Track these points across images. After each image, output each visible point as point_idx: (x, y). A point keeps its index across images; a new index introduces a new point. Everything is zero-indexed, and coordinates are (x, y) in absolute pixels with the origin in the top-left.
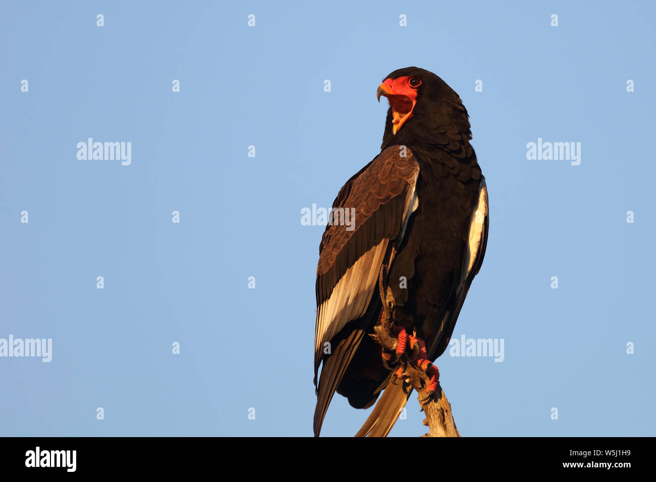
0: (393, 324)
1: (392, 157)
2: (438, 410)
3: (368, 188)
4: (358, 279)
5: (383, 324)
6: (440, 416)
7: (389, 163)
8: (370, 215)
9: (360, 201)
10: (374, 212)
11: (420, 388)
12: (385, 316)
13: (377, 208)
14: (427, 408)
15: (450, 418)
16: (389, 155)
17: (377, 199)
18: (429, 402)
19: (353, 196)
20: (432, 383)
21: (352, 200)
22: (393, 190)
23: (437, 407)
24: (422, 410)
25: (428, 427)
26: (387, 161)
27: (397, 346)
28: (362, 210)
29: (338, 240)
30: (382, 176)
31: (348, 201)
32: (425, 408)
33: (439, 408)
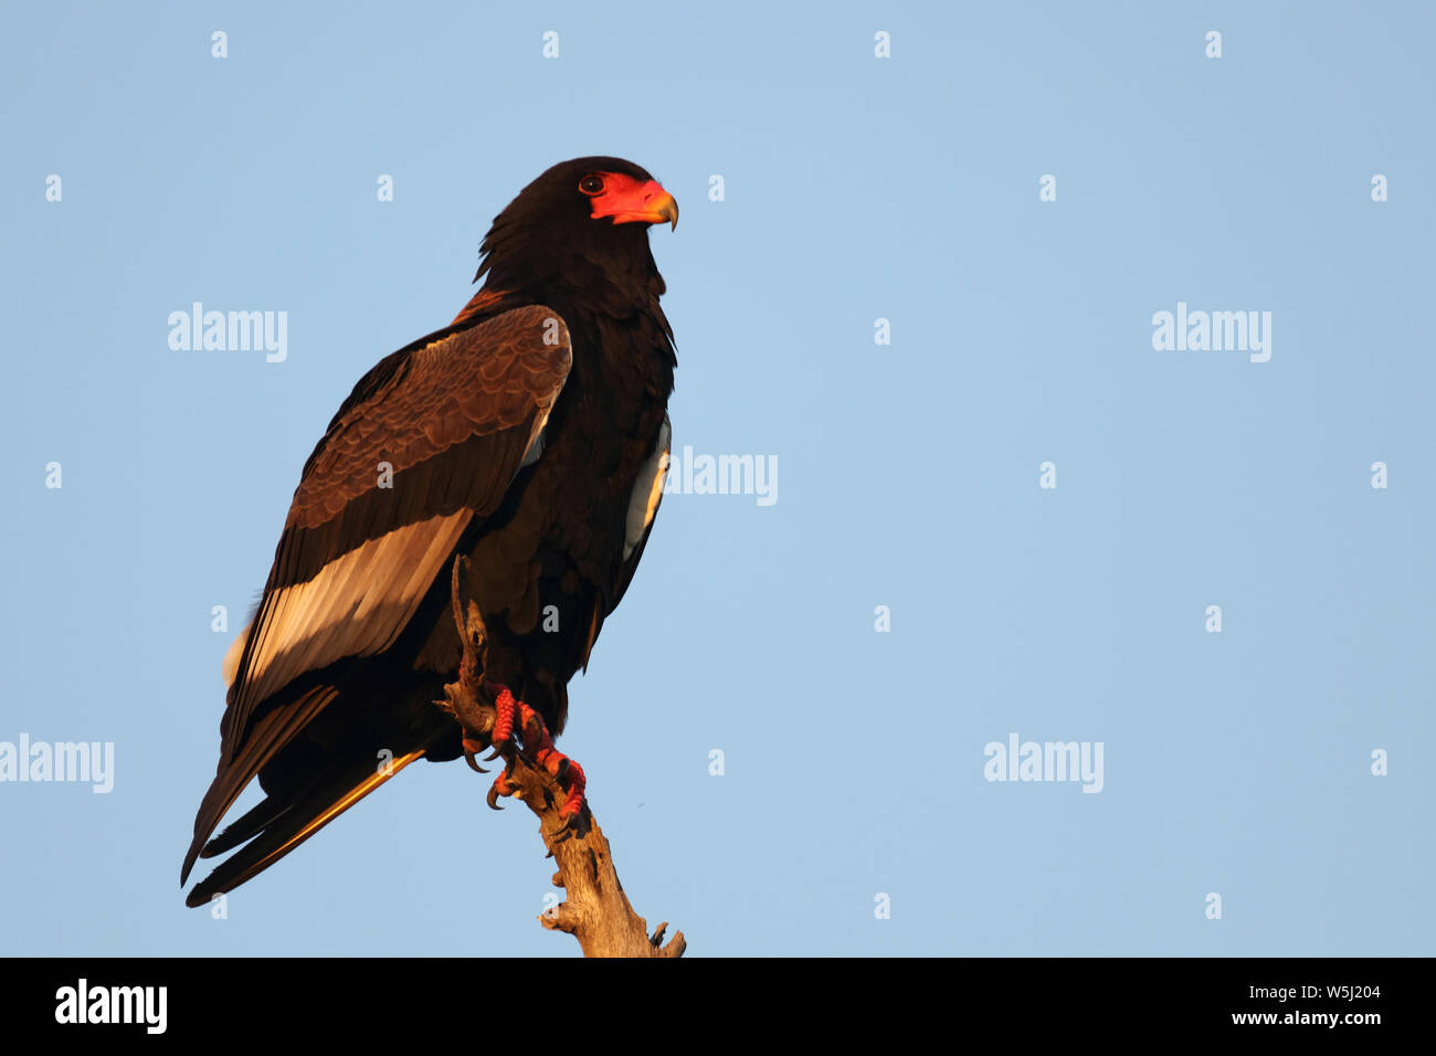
0: (483, 680)
1: (518, 340)
2: (583, 854)
3: (450, 387)
4: (390, 570)
5: (462, 680)
6: (587, 867)
7: (508, 351)
8: (443, 447)
9: (427, 410)
10: (454, 446)
11: (545, 810)
12: (467, 662)
13: (465, 439)
14: (559, 849)
15: (608, 870)
16: (512, 333)
17: (466, 418)
18: (564, 839)
19: (409, 391)
20: (571, 800)
21: (407, 399)
22: (508, 413)
23: (580, 847)
24: (549, 855)
25: (564, 889)
26: (505, 345)
27: (494, 725)
28: (427, 431)
29: (359, 472)
30: (489, 376)
31: (397, 395)
32: (555, 851)
33: (585, 849)
